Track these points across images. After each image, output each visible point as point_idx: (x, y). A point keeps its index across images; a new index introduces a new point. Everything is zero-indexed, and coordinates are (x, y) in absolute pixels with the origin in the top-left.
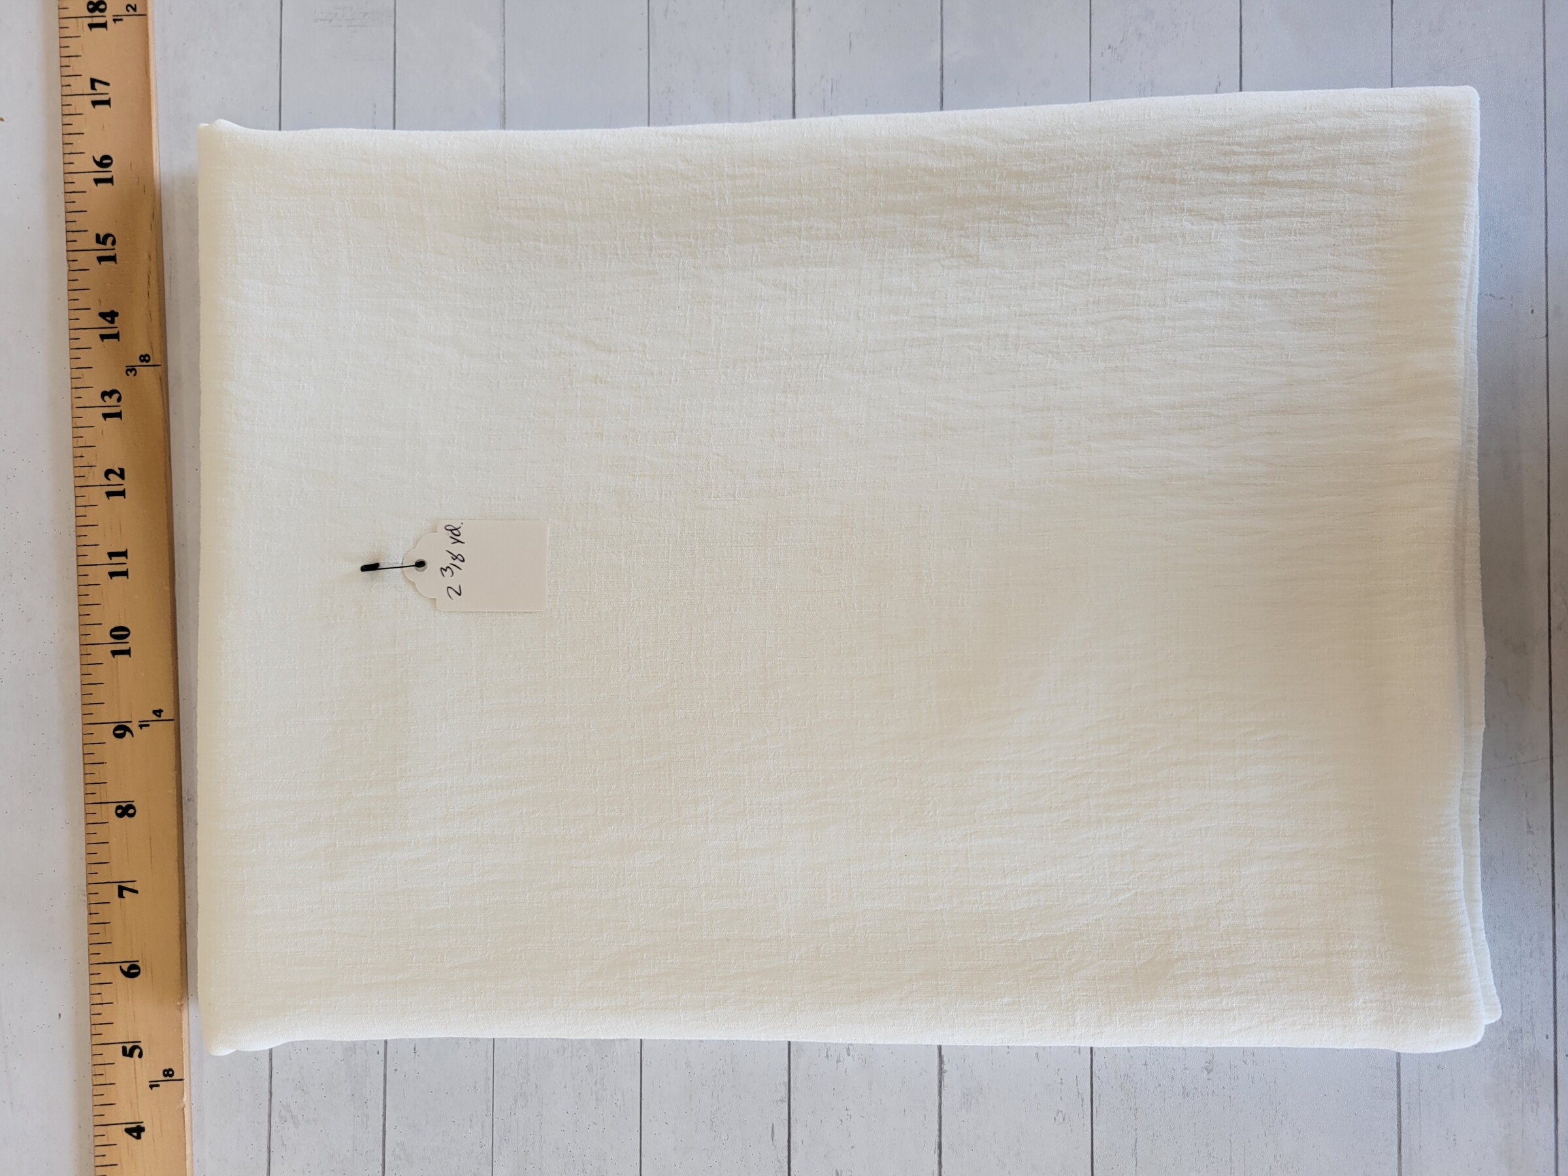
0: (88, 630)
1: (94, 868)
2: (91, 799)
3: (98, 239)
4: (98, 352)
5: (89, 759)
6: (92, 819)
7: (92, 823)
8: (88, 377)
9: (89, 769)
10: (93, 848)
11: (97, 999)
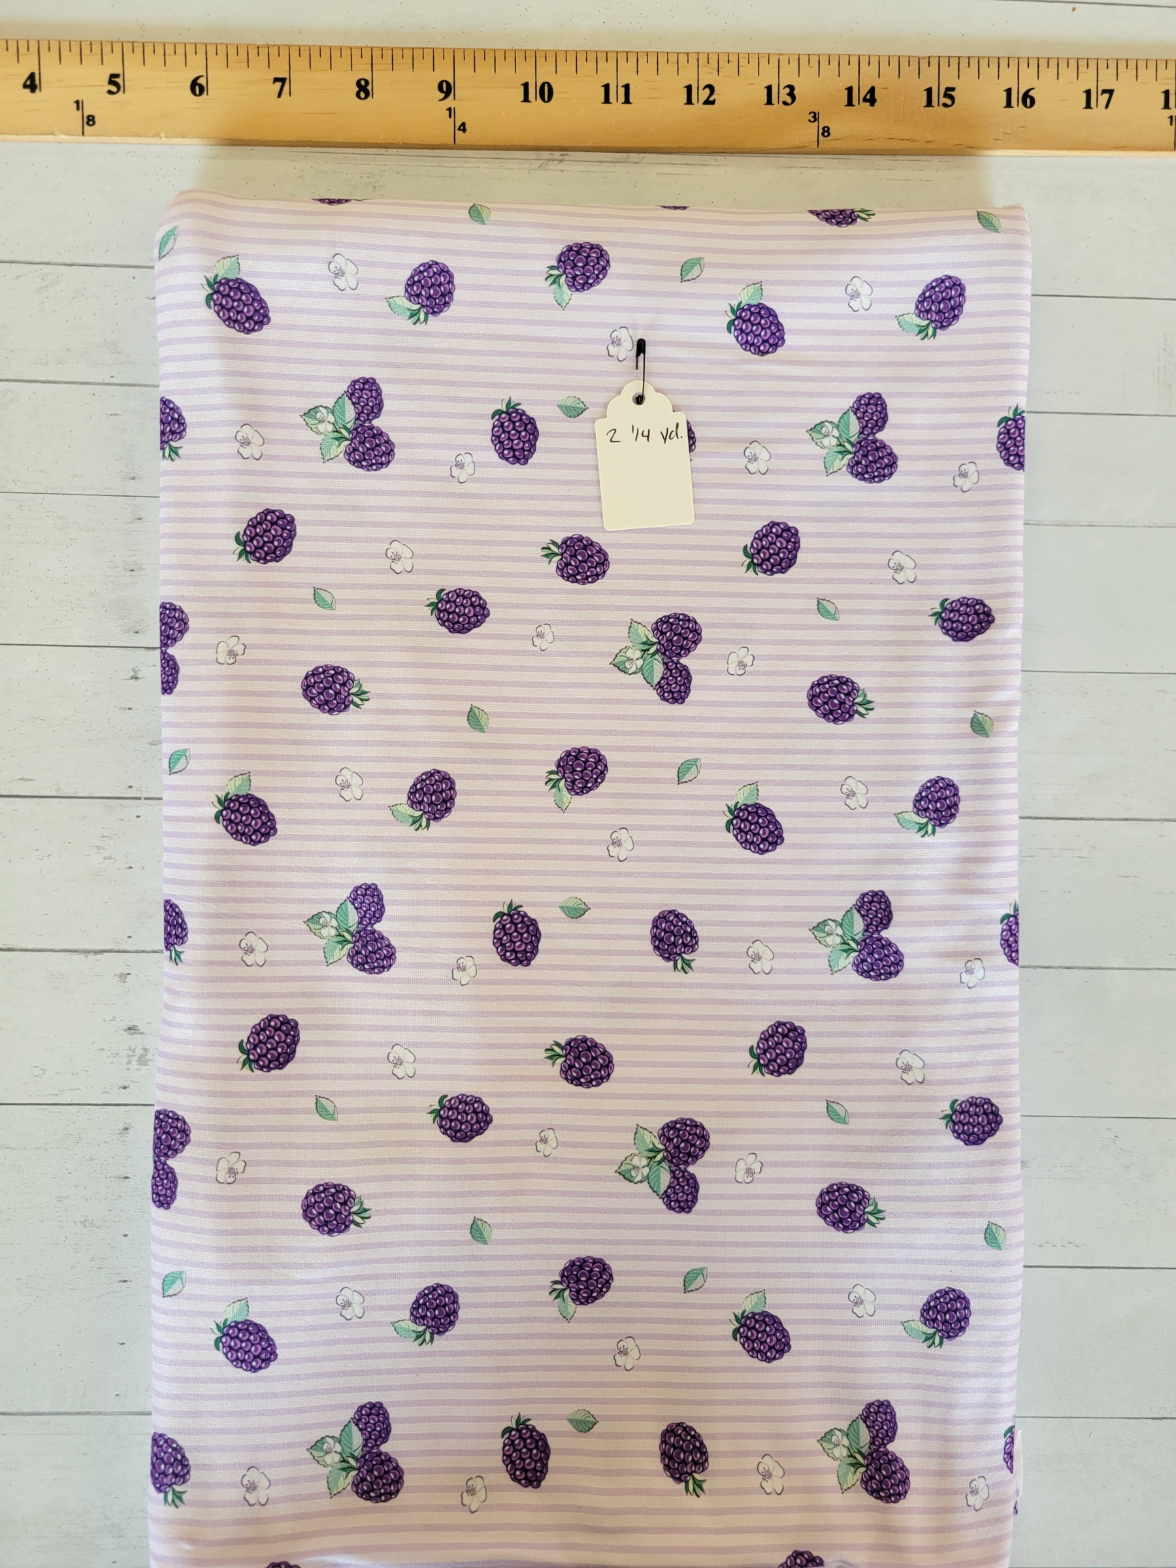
0: (551, 59)
1: (305, 54)
2: (377, 54)
3: (948, 89)
4: (834, 84)
5: (418, 54)
6: (356, 54)
7: (352, 53)
8: (809, 72)
9: (408, 53)
10: (326, 54)
11: (170, 50)
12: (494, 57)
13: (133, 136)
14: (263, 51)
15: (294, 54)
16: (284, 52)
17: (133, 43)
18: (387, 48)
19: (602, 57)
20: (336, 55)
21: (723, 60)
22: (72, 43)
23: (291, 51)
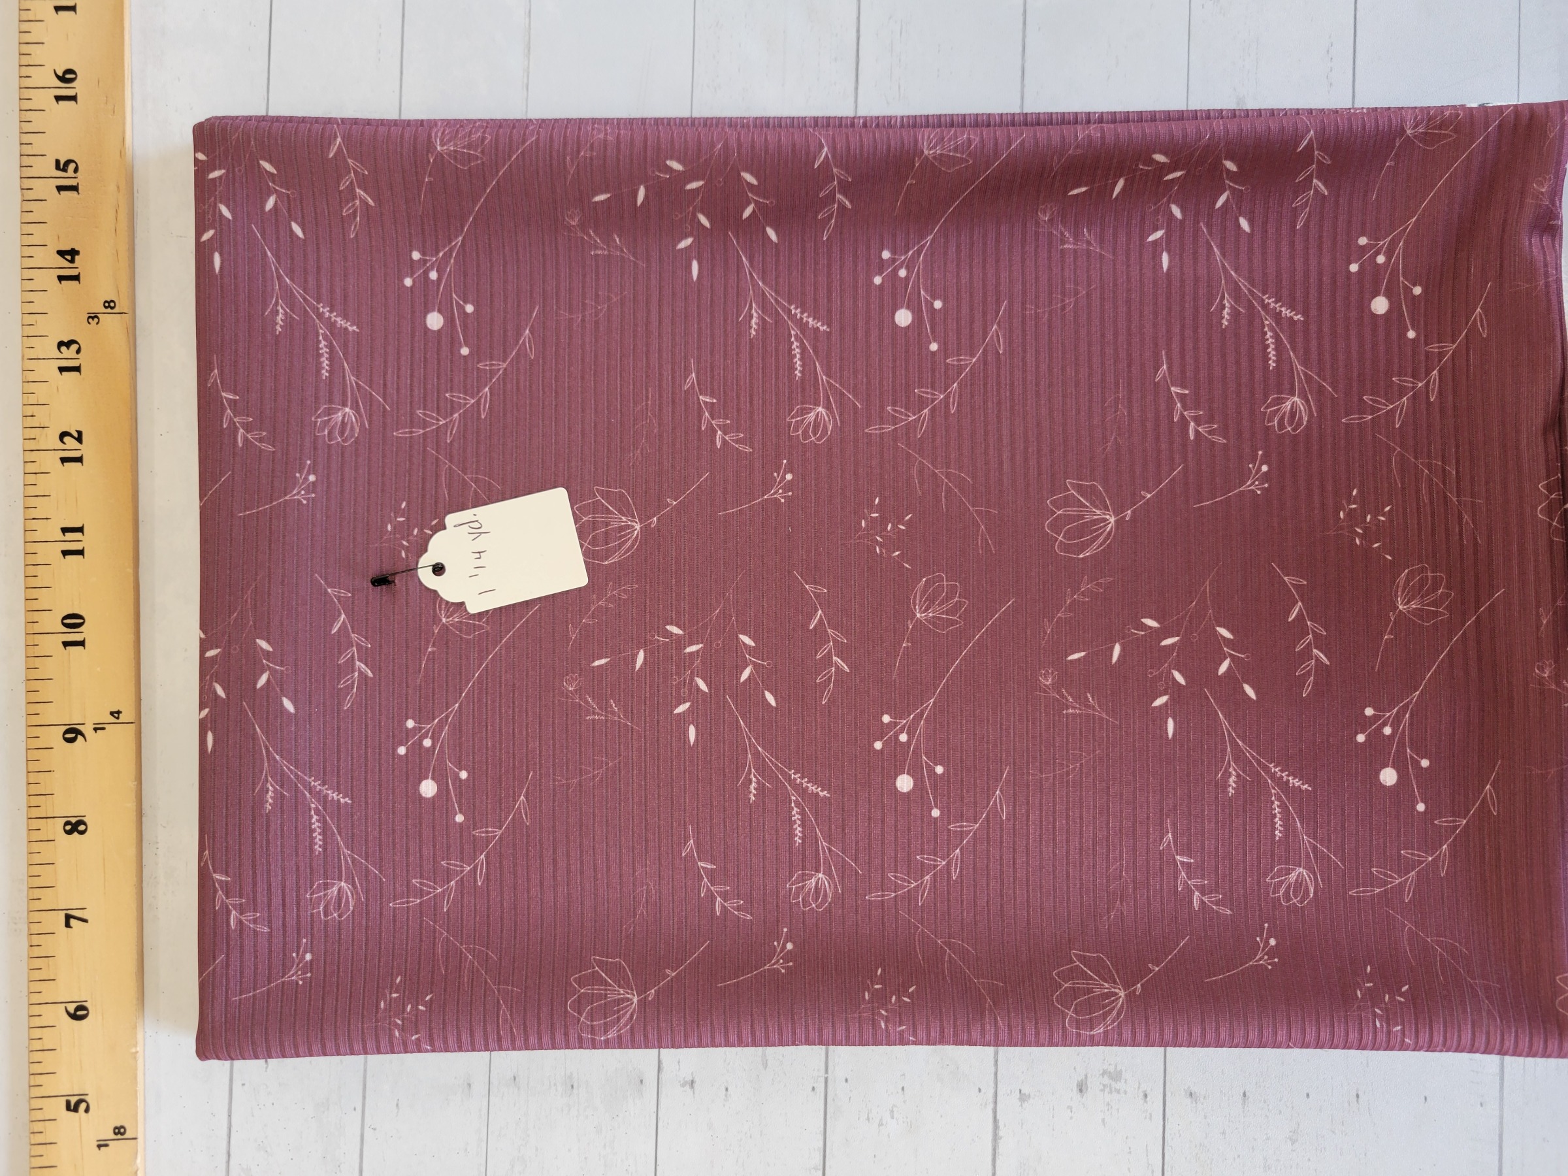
0: (36, 616)
1: (37, 893)
2: (35, 813)
3: (58, 168)
4: (55, 296)
5: (34, 766)
6: (35, 836)
7: (35, 841)
8: (42, 325)
9: (33, 778)
10: (36, 870)
11: (37, 1045)
12: (34, 680)
13: (136, 1083)
14: (36, 940)
15: (37, 905)
16: (36, 917)
17: (30, 1086)
18: (28, 801)
19: (32, 559)
20: (37, 859)
21: (31, 422)
22: (33, 1154)
23: (35, 910)
